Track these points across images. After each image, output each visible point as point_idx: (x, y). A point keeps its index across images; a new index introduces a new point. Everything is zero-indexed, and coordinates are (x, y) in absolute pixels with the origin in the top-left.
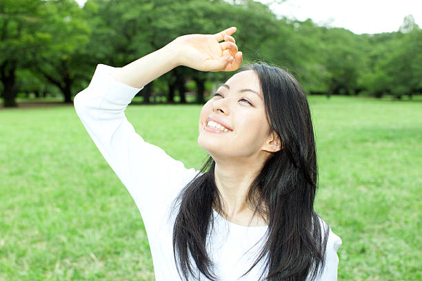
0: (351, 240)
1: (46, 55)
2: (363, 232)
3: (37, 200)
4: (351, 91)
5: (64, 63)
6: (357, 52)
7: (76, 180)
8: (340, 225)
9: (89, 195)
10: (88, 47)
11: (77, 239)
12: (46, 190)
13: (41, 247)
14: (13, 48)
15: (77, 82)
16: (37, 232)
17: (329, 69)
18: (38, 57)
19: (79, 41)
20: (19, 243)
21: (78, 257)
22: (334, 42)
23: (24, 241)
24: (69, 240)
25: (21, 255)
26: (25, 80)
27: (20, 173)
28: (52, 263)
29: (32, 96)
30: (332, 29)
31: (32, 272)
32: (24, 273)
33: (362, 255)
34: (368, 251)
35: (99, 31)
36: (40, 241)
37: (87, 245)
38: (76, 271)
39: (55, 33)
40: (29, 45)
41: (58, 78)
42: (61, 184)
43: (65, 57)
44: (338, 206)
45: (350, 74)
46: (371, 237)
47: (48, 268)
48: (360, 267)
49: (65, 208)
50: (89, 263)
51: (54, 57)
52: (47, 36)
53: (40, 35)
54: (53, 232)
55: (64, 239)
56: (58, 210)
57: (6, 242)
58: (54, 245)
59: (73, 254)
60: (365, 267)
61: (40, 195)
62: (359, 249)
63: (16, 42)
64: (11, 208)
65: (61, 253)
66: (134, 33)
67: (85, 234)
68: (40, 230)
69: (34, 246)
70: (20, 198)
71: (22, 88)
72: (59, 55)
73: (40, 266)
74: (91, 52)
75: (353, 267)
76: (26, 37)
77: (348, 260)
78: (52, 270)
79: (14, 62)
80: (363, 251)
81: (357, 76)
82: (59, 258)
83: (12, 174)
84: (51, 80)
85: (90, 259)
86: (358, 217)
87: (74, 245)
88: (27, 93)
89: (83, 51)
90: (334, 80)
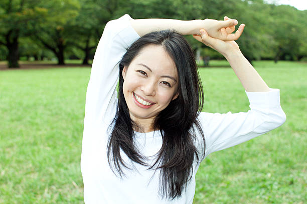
0: (283, 174)
1: (43, 25)
2: (293, 168)
3: (31, 140)
4: (295, 58)
5: (58, 32)
6: (299, 25)
7: (64, 125)
8: (275, 162)
9: (74, 137)
10: (77, 20)
11: (62, 170)
12: (39, 133)
13: (34, 177)
14: (16, 20)
15: (68, 48)
16: (31, 165)
17: (276, 39)
18: (37, 27)
19: (71, 15)
20: (16, 173)
21: (63, 184)
22: (281, 17)
23: (21, 172)
24: (56, 171)
25: (18, 182)
26: (26, 46)
27: (19, 119)
28: (42, 189)
29: (32, 59)
30: (279, 6)
31: (25, 196)
32: (19, 196)
33: (291, 186)
34: (295, 183)
35: (87, 6)
36: (33, 172)
37: (70, 176)
38: (60, 195)
39: (51, 8)
40: (29, 18)
41: (53, 44)
42: (52, 128)
43: (59, 27)
44: (274, 148)
45: (294, 43)
46: (299, 172)
47: (39, 192)
48: (287, 195)
49: (55, 148)
50: (72, 189)
51: (50, 27)
52: (44, 10)
53: (38, 9)
54: (43, 165)
55: (52, 170)
56: (49, 149)
57: (6, 172)
58: (44, 175)
59: (59, 182)
60: (292, 196)
61: (35, 137)
62: (289, 181)
63: (19, 15)
64: (11, 146)
65: (49, 181)
66: (116, 8)
67: (69, 167)
68: (33, 163)
69: (28, 176)
70: (18, 139)
71: (24, 53)
72: (54, 25)
73: (32, 192)
74: (80, 23)
75: (282, 195)
76: (27, 11)
77: (278, 189)
78: (42, 194)
79: (18, 31)
80: (292, 183)
81: (300, 45)
82: (47, 185)
83: (12, 121)
84: (47, 46)
85: (72, 187)
86: (290, 156)
87: (60, 176)
88: (28, 56)
89: (74, 23)
90: (280, 48)
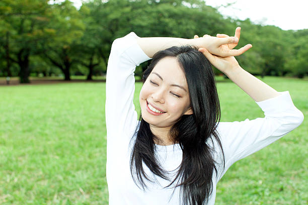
0: (273, 182)
1: (51, 45)
2: (283, 176)
3: (41, 149)
4: (280, 73)
5: (64, 51)
6: (284, 44)
7: (71, 136)
8: (266, 170)
9: (80, 147)
10: (82, 39)
11: (70, 178)
12: (49, 143)
13: (45, 184)
14: (27, 40)
15: (74, 65)
16: (41, 173)
17: (263, 56)
18: (46, 47)
19: (76, 35)
20: (28, 180)
21: (70, 191)
22: (267, 36)
23: (32, 179)
24: (65, 179)
25: (29, 189)
26: (36, 63)
27: (30, 130)
28: (52, 195)
29: (41, 75)
30: (265, 26)
31: (37, 201)
32: (31, 202)
33: (281, 193)
34: (285, 190)
35: (91, 27)
36: (43, 179)
37: (77, 183)
38: (68, 200)
39: (58, 29)
40: (39, 38)
41: (60, 61)
42: (60, 139)
43: (65, 47)
44: (264, 157)
45: (279, 60)
46: (288, 180)
47: (49, 198)
48: (278, 201)
49: (63, 156)
50: (79, 196)
51: (57, 46)
52: (53, 31)
53: (47, 30)
54: (53, 173)
55: (60, 178)
56: (57, 158)
57: (19, 179)
58: (53, 182)
59: (67, 189)
60: (283, 201)
61: (45, 147)
62: (279, 188)
63: (30, 36)
64: (23, 155)
65: (58, 188)
66: (117, 29)
67: (76, 174)
68: (44, 171)
69: (39, 183)
70: (30, 149)
71: (34, 70)
72: (61, 45)
73: (43, 197)
74: (85, 43)
75: (273, 201)
76: (37, 31)
77: (270, 195)
78: (52, 200)
79: (28, 50)
80: (282, 190)
81: (285, 62)
82: (57, 191)
83: (24, 131)
84: (55, 64)
85: (79, 193)
86: (279, 165)
87: (68, 183)
88: (37, 73)
89: (79, 42)
90: (266, 65)
